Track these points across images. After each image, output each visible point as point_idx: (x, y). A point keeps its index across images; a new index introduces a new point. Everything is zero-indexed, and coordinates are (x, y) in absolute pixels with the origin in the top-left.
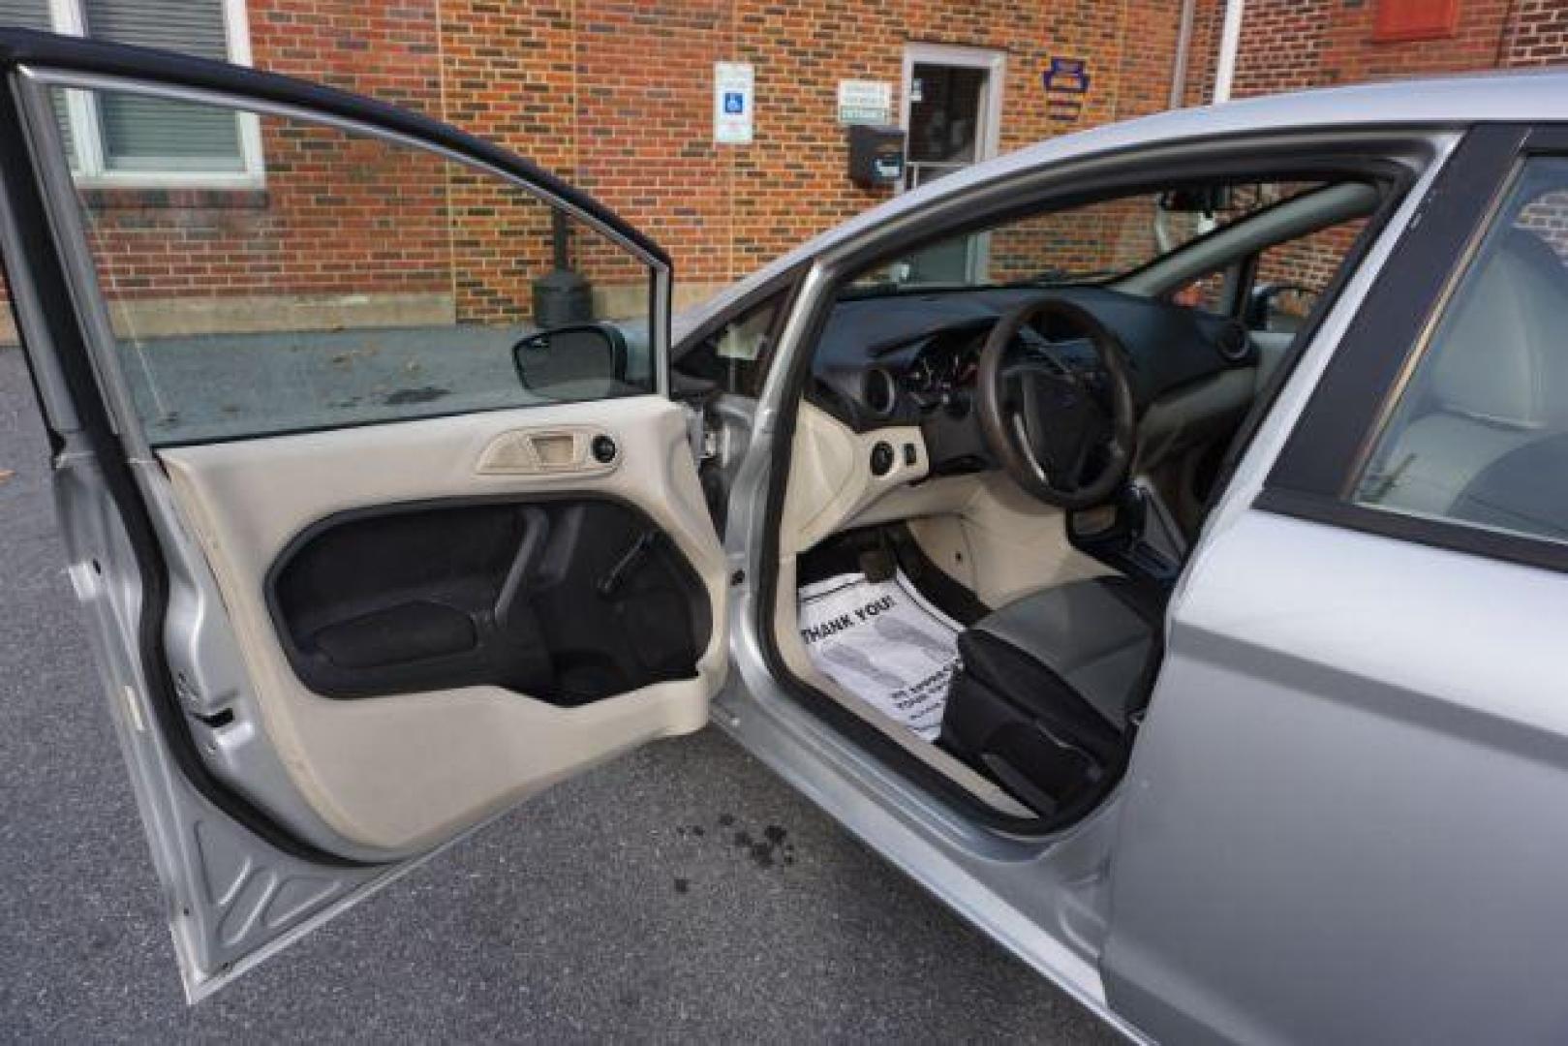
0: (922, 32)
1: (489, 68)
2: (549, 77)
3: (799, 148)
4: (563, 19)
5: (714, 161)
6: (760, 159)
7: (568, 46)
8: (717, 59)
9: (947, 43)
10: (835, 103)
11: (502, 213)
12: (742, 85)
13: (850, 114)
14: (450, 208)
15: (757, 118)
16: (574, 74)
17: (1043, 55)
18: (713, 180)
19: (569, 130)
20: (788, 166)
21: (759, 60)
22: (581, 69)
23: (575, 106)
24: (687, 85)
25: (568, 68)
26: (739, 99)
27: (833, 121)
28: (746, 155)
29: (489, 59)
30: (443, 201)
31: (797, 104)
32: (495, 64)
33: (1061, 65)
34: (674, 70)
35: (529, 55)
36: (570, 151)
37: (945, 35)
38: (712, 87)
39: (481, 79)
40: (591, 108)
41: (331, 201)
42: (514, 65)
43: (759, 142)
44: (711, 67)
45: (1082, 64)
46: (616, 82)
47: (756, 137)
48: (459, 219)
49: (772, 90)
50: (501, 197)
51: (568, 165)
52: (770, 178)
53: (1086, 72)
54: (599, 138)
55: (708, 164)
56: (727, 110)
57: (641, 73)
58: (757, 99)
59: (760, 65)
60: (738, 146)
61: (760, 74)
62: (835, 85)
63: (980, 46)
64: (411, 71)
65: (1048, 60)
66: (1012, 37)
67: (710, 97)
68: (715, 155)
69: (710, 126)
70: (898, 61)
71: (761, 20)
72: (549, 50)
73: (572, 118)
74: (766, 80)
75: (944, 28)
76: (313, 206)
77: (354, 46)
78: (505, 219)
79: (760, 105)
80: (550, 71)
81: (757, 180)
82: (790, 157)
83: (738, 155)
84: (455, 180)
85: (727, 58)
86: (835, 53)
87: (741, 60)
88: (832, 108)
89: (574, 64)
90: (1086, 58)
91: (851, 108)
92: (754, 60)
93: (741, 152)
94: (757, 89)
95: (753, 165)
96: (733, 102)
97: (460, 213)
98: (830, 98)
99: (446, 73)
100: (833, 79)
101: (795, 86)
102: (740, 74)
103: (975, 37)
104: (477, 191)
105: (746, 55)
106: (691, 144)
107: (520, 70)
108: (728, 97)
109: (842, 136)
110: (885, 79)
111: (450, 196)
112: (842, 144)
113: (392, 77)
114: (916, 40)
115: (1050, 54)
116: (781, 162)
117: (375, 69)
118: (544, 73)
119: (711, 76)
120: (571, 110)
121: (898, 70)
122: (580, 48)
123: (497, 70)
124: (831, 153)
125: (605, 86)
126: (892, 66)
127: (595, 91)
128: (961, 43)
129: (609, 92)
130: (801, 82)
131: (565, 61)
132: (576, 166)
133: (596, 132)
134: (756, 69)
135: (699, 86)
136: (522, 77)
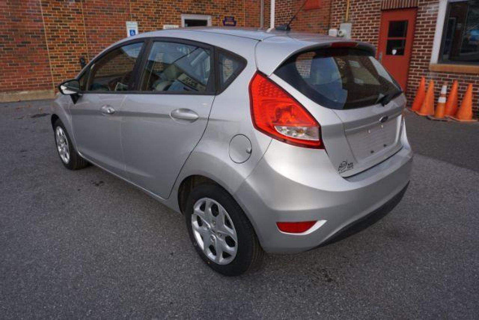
0: (186, 11)
1: (59, 26)
2: (77, 28)
4: (80, 11)
7: (82, 19)
8: (127, 20)
9: (194, 14)
11: (67, 66)
12: (135, 28)
14: (51, 65)
16: (84, 26)
17: (222, 16)
19: (84, 42)
21: (139, 20)
22: (86, 25)
23: (85, 35)
24: (119, 28)
25: (82, 25)
26: (134, 31)
29: (58, 23)
30: (49, 64)
33: (228, 18)
34: (114, 24)
35: (70, 22)
36: (85, 48)
37: (193, 12)
38: (126, 29)
39: (57, 29)
40: (90, 36)
41: (14, 65)
42: (66, 25)
44: (125, 23)
45: (234, 18)
46: (97, 28)
48: (54, 68)
49: (143, 29)
50: (66, 62)
51: (85, 52)
53: (235, 20)
54: (94, 44)
56: (131, 35)
57: (104, 25)
58: (139, 31)
59: (140, 22)
61: (140, 24)
62: (162, 26)
63: (203, 14)
64: (35, 27)
65: (224, 17)
66: (212, 11)
67: (126, 31)
70: (180, 19)
71: (138, 10)
72: (76, 20)
73: (85, 39)
74: (141, 26)
75: (192, 9)
76: (9, 66)
77: (17, 21)
78: (68, 68)
80: (78, 26)
84: (51, 57)
85: (129, 20)
86: (161, 17)
87: (133, 20)
89: (84, 24)
90: (235, 16)
92: (137, 20)
94: (139, 29)
97: (54, 66)
99: (46, 27)
102: (134, 25)
103: (202, 12)
104: (58, 60)
105: (135, 19)
107: (68, 26)
108: (131, 31)
110: (176, 24)
111: (50, 62)
113: (29, 29)
114: (184, 13)
115: (224, 15)
117: (24, 27)
118: (75, 26)
119: (125, 26)
120: (84, 37)
121: (180, 22)
122: (86, 19)
123: (61, 26)
125: (94, 29)
126: (178, 21)
127: (92, 31)
128: (197, 13)
129: (95, 31)
130: (152, 26)
131: (81, 23)
132: (87, 52)
133: (92, 42)
134: (138, 23)
135: (122, 28)
136: (69, 28)
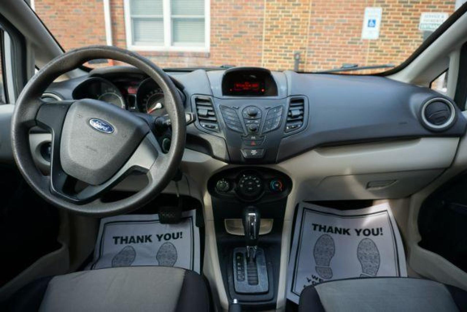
1: (280, 13)
2: (301, 16)
3: (398, 41)
5: (361, 45)
6: (381, 45)
7: (308, 5)
8: (367, 6)
10: (418, 22)
11: (280, 62)
12: (376, 16)
13: (425, 26)
14: (263, 59)
15: (381, 29)
16: (310, 14)
18: (359, 53)
19: (306, 34)
20: (393, 48)
21: (385, 6)
22: (312, 12)
23: (309, 25)
24: (353, 17)
25: (307, 12)
26: (374, 21)
27: (417, 30)
28: (375, 44)
29: (281, 10)
30: (261, 57)
31: (400, 23)
32: (283, 12)
34: (348, 11)
36: (305, 41)
38: (363, 17)
39: (277, 17)
40: (314, 26)
41: (227, 56)
42: (289, 12)
43: (381, 39)
44: (363, 10)
46: (325, 17)
47: (380, 36)
48: (265, 64)
49: (389, 18)
50: (280, 56)
51: (304, 46)
52: (384, 52)
54: (317, 37)
55: (358, 47)
56: (369, 26)
57: (335, 13)
58: (382, 21)
59: (385, 8)
60: (372, 40)
61: (385, 11)
62: (420, 15)
64: (255, 15)
67: (362, 21)
68: (361, 43)
69: (361, 32)
70: (453, 3)
72: (302, 6)
73: (307, 30)
74: (387, 14)
77: (238, 8)
78: (280, 64)
79: (383, 24)
80: (302, 14)
81: (379, 53)
82: (394, 45)
83: (371, 43)
84: (265, 50)
85: (371, 6)
87: (377, 6)
88: (417, 25)
89: (310, 11)
91: (426, 24)
92: (382, 6)
93: (373, 43)
94: (383, 18)
95: (377, 47)
96: (372, 23)
97: (265, 61)
98: (416, 20)
99: (266, 16)
100: (419, 12)
101: (401, 16)
102: (376, 12)
104: (272, 54)
105: (380, 4)
106: (352, 39)
107: (291, 14)
108: (369, 21)
109: (420, 36)
110: (445, 11)
111: (263, 56)
112: (420, 39)
113: (249, 17)
116: (390, 46)
117: (244, 15)
118: (299, 14)
119: (363, 13)
120: (306, 27)
121: (452, 7)
122: (313, 5)
123: (283, 14)
124: (413, 42)
125: (321, 18)
126: (449, 6)
127: (317, 20)
129: (322, 21)
130: (403, 14)
131: (307, 10)
132: (307, 47)
133: (316, 35)
134: (383, 10)
135: (358, 17)
136: (291, 16)
